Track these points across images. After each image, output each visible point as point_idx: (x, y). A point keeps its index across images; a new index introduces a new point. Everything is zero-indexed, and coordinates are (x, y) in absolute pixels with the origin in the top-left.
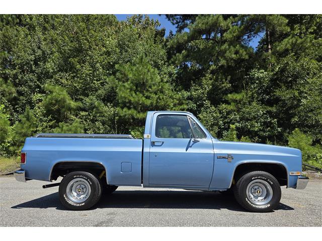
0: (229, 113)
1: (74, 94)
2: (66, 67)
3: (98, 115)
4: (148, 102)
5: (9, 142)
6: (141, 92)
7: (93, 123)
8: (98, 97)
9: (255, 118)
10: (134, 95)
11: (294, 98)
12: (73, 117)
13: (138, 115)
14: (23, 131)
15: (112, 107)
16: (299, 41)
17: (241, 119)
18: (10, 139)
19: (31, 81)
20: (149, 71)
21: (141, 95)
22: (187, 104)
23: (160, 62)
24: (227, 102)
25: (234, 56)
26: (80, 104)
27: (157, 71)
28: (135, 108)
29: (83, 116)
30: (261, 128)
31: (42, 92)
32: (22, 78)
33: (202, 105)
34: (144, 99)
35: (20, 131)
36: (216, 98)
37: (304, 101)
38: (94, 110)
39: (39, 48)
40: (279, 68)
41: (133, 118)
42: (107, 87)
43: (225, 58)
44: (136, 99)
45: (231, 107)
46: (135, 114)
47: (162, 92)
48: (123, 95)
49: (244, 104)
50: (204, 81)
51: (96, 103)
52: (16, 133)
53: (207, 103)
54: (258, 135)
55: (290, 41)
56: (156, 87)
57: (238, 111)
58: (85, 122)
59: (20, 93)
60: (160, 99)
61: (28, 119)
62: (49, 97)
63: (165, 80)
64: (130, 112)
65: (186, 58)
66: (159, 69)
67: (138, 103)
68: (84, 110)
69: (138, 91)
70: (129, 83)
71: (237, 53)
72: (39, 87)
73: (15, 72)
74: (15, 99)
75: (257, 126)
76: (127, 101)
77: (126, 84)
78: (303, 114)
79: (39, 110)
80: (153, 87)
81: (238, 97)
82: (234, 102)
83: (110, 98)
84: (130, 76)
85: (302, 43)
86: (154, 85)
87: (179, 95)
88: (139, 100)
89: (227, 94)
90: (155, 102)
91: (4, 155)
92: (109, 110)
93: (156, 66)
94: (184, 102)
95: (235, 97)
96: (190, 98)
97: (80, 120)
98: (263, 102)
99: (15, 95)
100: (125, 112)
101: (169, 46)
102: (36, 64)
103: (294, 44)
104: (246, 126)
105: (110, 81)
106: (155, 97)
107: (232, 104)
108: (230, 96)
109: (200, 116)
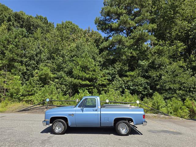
0: (127, 82)
1: (53, 71)
2: (51, 58)
3: (64, 81)
4: (87, 76)
5: (20, 95)
7: (61, 85)
8: (65, 72)
9: (140, 84)
10: (81, 72)
11: (157, 76)
12: (52, 82)
13: (82, 82)
14: (28, 89)
15: (71, 78)
16: (161, 48)
17: (133, 85)
18: (21, 93)
19: (34, 64)
20: (89, 61)
21: (84, 73)
22: (107, 77)
23: (95, 56)
24: (126, 76)
25: (130, 54)
27: (93, 60)
28: (82, 79)
29: (56, 81)
30: (143, 90)
32: (29, 63)
33: (115, 77)
35: (26, 89)
37: (163, 77)
38: (62, 78)
39: (39, 48)
40: (152, 61)
42: (69, 67)
43: (126, 55)
44: (82, 75)
45: (128, 79)
46: (81, 82)
47: (94, 71)
48: (75, 73)
49: (135, 77)
50: (116, 66)
51: (63, 76)
52: (24, 90)
53: (117, 76)
54: (141, 93)
55: (157, 48)
56: (92, 68)
57: (132, 81)
58: (57, 85)
59: (27, 70)
60: (93, 75)
61: (30, 83)
62: (41, 72)
63: (97, 65)
64: (78, 81)
66: (94, 59)
67: (83, 77)
68: (57, 78)
69: (83, 71)
70: (79, 66)
72: (37, 67)
73: (26, 59)
74: (25, 72)
75: (141, 89)
76: (77, 75)
78: (162, 84)
79: (36, 78)
80: (91, 68)
81: (132, 73)
82: (130, 76)
83: (70, 73)
84: (80, 63)
85: (162, 49)
86: (91, 67)
87: (104, 72)
88: (83, 75)
90: (91, 76)
91: (17, 101)
92: (69, 79)
94: (106, 75)
95: (130, 74)
96: (109, 74)
97: (55, 84)
98: (144, 76)
99: (25, 71)
100: (76, 81)
101: (100, 48)
102: (36, 56)
103: (158, 50)
104: (136, 88)
105: (71, 65)
106: (91, 73)
107: (129, 77)
108: (128, 73)
109: (113, 83)
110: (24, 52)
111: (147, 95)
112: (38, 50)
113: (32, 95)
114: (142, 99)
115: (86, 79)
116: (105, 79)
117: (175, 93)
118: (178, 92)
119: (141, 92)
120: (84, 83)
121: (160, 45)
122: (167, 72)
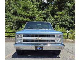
0: (57, 19)
3: (11, 19)
4: (28, 15)
6: (26, 11)
8: (11, 13)
9: (66, 20)
10: (23, 12)
15: (15, 16)
17: (62, 21)
20: (29, 3)
22: (43, 16)
24: (57, 15)
27: (32, 3)
28: (24, 17)
30: (69, 24)
33: (48, 16)
34: (26, 13)
36: (53, 13)
38: (9, 17)
41: (23, 20)
42: (14, 9)
45: (58, 17)
47: (33, 11)
48: (19, 12)
49: (63, 15)
51: (10, 15)
53: (50, 15)
57: (61, 18)
60: (33, 14)
63: (35, 7)
64: (21, 18)
67: (24, 15)
75: (67, 23)
76: (20, 14)
77: (20, 8)
81: (61, 13)
84: (22, 5)
86: (31, 8)
87: (40, 12)
89: (57, 12)
90: (31, 15)
95: (59, 13)
96: (44, 13)
100: (19, 18)
104: (63, 23)
106: (31, 13)
107: (59, 15)
109: (47, 20)
115: (27, 17)
116: (41, 18)
119: (67, 26)
120: (25, 19)
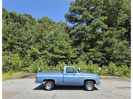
0: (90, 55)
1: (40, 50)
2: (38, 41)
3: (48, 56)
4: (64, 53)
7: (46, 59)
8: (48, 50)
9: (99, 57)
10: (59, 50)
11: (110, 51)
12: (40, 57)
13: (60, 57)
17: (94, 57)
19: (27, 46)
20: (64, 42)
21: (61, 51)
25: (90, 37)
26: (42, 53)
27: (66, 42)
29: (43, 57)
31: (30, 49)
33: (81, 53)
35: (23, 63)
36: (86, 50)
38: (46, 55)
39: (29, 35)
40: (106, 41)
42: (50, 47)
45: (90, 53)
47: (68, 49)
48: (56, 50)
49: (95, 52)
50: (82, 45)
51: (47, 53)
53: (83, 52)
57: (93, 54)
58: (43, 59)
59: (23, 50)
61: (26, 59)
62: (32, 51)
63: (69, 45)
64: (58, 56)
65: (76, 37)
67: (60, 53)
68: (43, 55)
69: (61, 49)
70: (58, 46)
71: (92, 36)
75: (100, 60)
76: (57, 52)
78: (114, 56)
79: (29, 55)
81: (93, 50)
83: (51, 51)
84: (58, 44)
85: (112, 33)
86: (66, 47)
87: (74, 49)
90: (66, 52)
92: (51, 55)
93: (66, 40)
94: (75, 51)
96: (77, 50)
98: (101, 51)
100: (56, 56)
101: (70, 34)
102: (28, 40)
103: (110, 33)
104: (96, 60)
105: (52, 45)
106: (66, 50)
108: (90, 50)
109: (80, 56)
110: (19, 38)
111: (104, 64)
112: (29, 37)
113: (27, 66)
114: (101, 67)
115: (62, 55)
116: (75, 54)
117: (123, 61)
118: (124, 61)
119: (100, 62)
120: (62, 57)
121: (110, 30)
122: (116, 48)
